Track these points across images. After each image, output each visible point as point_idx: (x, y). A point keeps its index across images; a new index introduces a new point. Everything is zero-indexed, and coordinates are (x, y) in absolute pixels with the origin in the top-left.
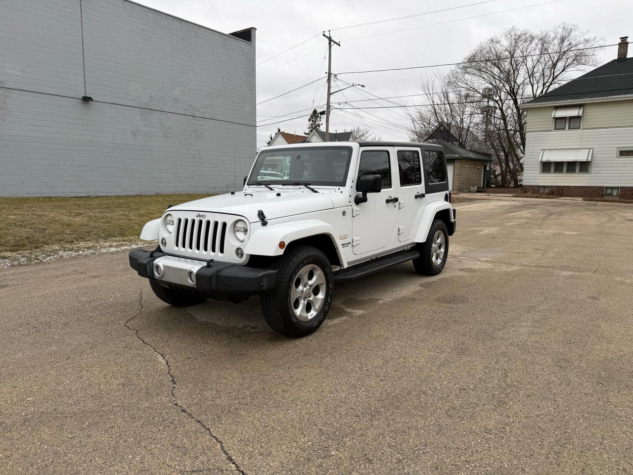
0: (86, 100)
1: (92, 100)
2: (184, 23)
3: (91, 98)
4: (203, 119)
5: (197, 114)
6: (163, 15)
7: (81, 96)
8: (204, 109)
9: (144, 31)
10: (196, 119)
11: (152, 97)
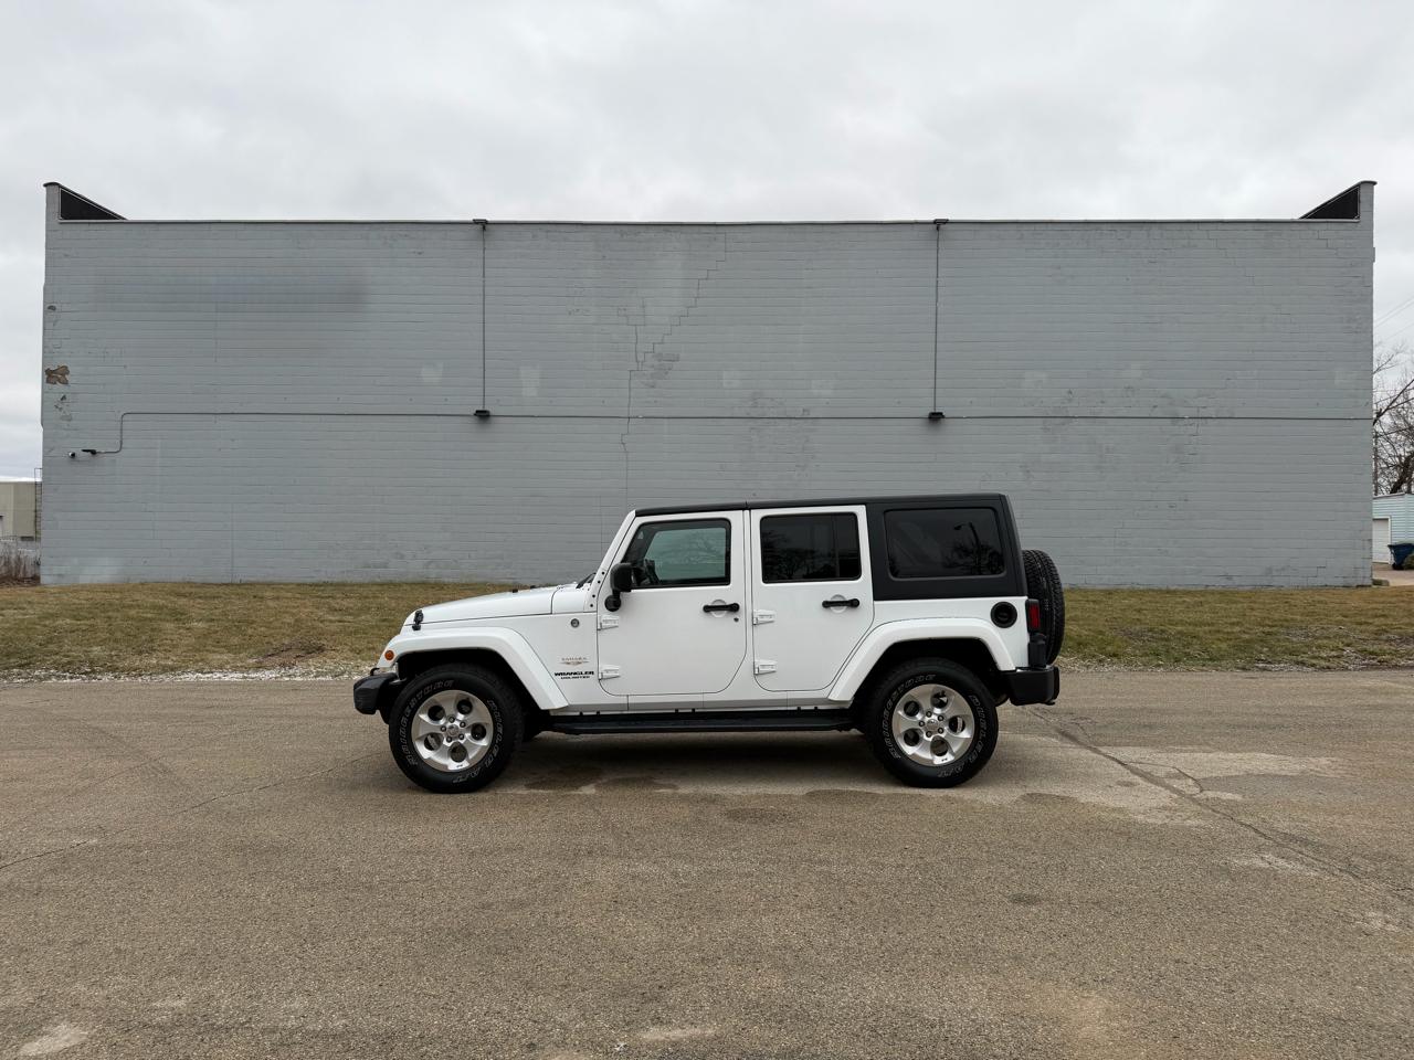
0: (936, 417)
1: (943, 417)
2: (1155, 230)
3: (941, 414)
4: (1203, 421)
5: (1182, 412)
6: (1104, 226)
7: (926, 412)
8: (1205, 398)
9: (1059, 268)
10: (1181, 422)
11: (1070, 392)
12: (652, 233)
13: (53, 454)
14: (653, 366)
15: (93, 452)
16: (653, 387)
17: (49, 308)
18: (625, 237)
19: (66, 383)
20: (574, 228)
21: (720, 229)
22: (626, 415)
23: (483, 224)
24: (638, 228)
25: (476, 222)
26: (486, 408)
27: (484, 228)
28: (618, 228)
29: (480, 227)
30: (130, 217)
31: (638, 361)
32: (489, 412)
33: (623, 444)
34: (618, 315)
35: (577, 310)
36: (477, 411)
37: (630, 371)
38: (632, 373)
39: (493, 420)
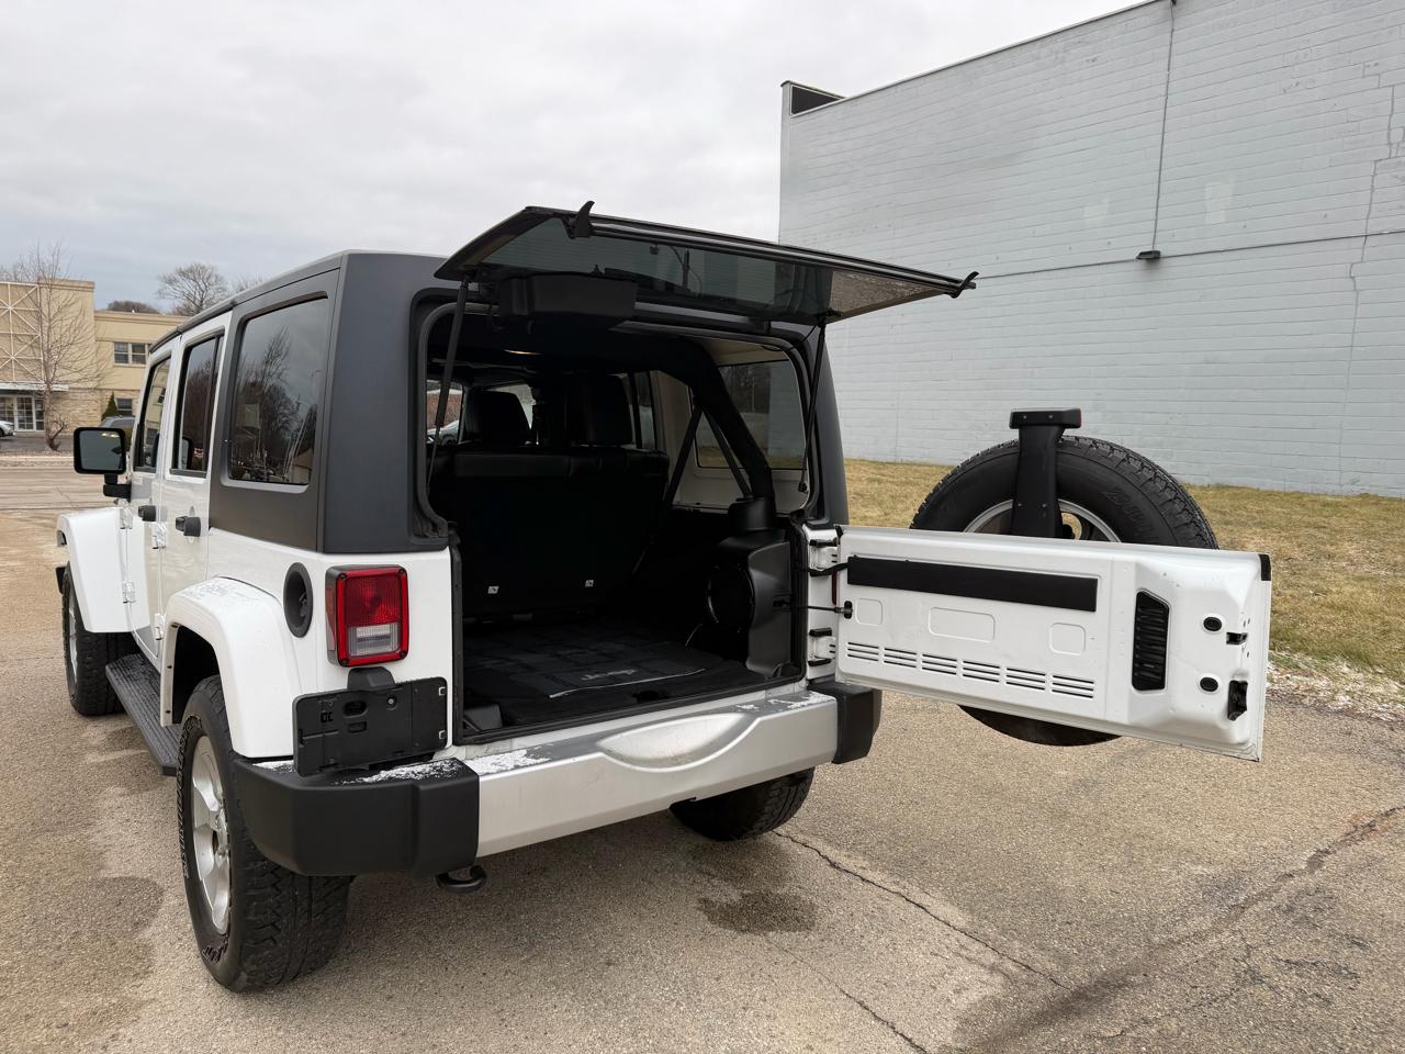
22: (1362, 231)
26: (1157, 249)
31: (1390, 144)
32: (1158, 253)
33: (1353, 278)
34: (1363, 77)
35: (1297, 84)
36: (1141, 254)
37: (1376, 161)
38: (1378, 164)
39: (1164, 262)
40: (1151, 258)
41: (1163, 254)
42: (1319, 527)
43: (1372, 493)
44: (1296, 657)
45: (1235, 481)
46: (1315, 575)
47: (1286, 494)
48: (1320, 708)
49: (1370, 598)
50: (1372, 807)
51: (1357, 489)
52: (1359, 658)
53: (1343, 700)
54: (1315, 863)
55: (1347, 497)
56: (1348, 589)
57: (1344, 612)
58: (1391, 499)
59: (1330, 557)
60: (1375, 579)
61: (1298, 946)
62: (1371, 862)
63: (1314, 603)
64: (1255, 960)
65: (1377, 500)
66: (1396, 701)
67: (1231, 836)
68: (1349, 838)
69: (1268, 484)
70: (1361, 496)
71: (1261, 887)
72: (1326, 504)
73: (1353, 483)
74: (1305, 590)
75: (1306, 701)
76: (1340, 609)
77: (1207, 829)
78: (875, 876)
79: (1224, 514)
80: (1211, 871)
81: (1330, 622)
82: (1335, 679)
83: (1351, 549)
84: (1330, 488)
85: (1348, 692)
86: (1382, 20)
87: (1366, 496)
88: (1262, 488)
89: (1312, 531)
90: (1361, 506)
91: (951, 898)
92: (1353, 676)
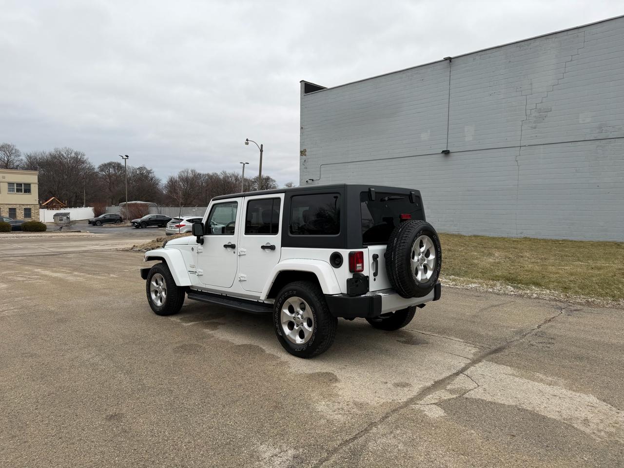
12: (538, 42)
13: (302, 181)
14: (535, 117)
15: (313, 180)
16: (535, 128)
17: (302, 128)
18: (522, 48)
19: (305, 155)
20: (495, 50)
21: (581, 30)
22: (519, 145)
23: (449, 59)
24: (529, 42)
25: (446, 59)
26: (448, 149)
27: (450, 61)
28: (518, 44)
29: (448, 61)
30: (329, 87)
31: (527, 115)
32: (449, 151)
33: (517, 161)
34: (516, 92)
35: (494, 93)
36: (443, 151)
37: (522, 121)
38: (523, 122)
39: (451, 154)
40: (446, 153)
41: (451, 151)
42: (515, 248)
43: (528, 237)
44: (519, 285)
45: (480, 234)
46: (519, 262)
47: (499, 238)
48: (530, 298)
49: (537, 268)
50: (549, 317)
51: (523, 236)
52: (537, 284)
53: (535, 295)
54: (539, 327)
55: (520, 239)
56: (530, 266)
57: (530, 272)
58: (534, 239)
59: (522, 257)
60: (537, 263)
61: (540, 340)
62: (552, 326)
63: (521, 270)
64: (531, 343)
65: (530, 240)
66: (549, 295)
67: (517, 323)
68: (545, 322)
69: (492, 235)
70: (524, 238)
71: (528, 332)
72: (514, 241)
73: (521, 233)
74: (517, 267)
75: (525, 296)
76: (530, 271)
77: (511, 322)
78: (435, 335)
79: (482, 245)
80: (515, 329)
81: (527, 275)
82: (531, 291)
83: (527, 254)
84: (513, 236)
85: (536, 294)
86: (520, 73)
87: (526, 238)
88: (490, 236)
89: (513, 249)
90: (526, 241)
91: (456, 337)
92: (536, 289)
